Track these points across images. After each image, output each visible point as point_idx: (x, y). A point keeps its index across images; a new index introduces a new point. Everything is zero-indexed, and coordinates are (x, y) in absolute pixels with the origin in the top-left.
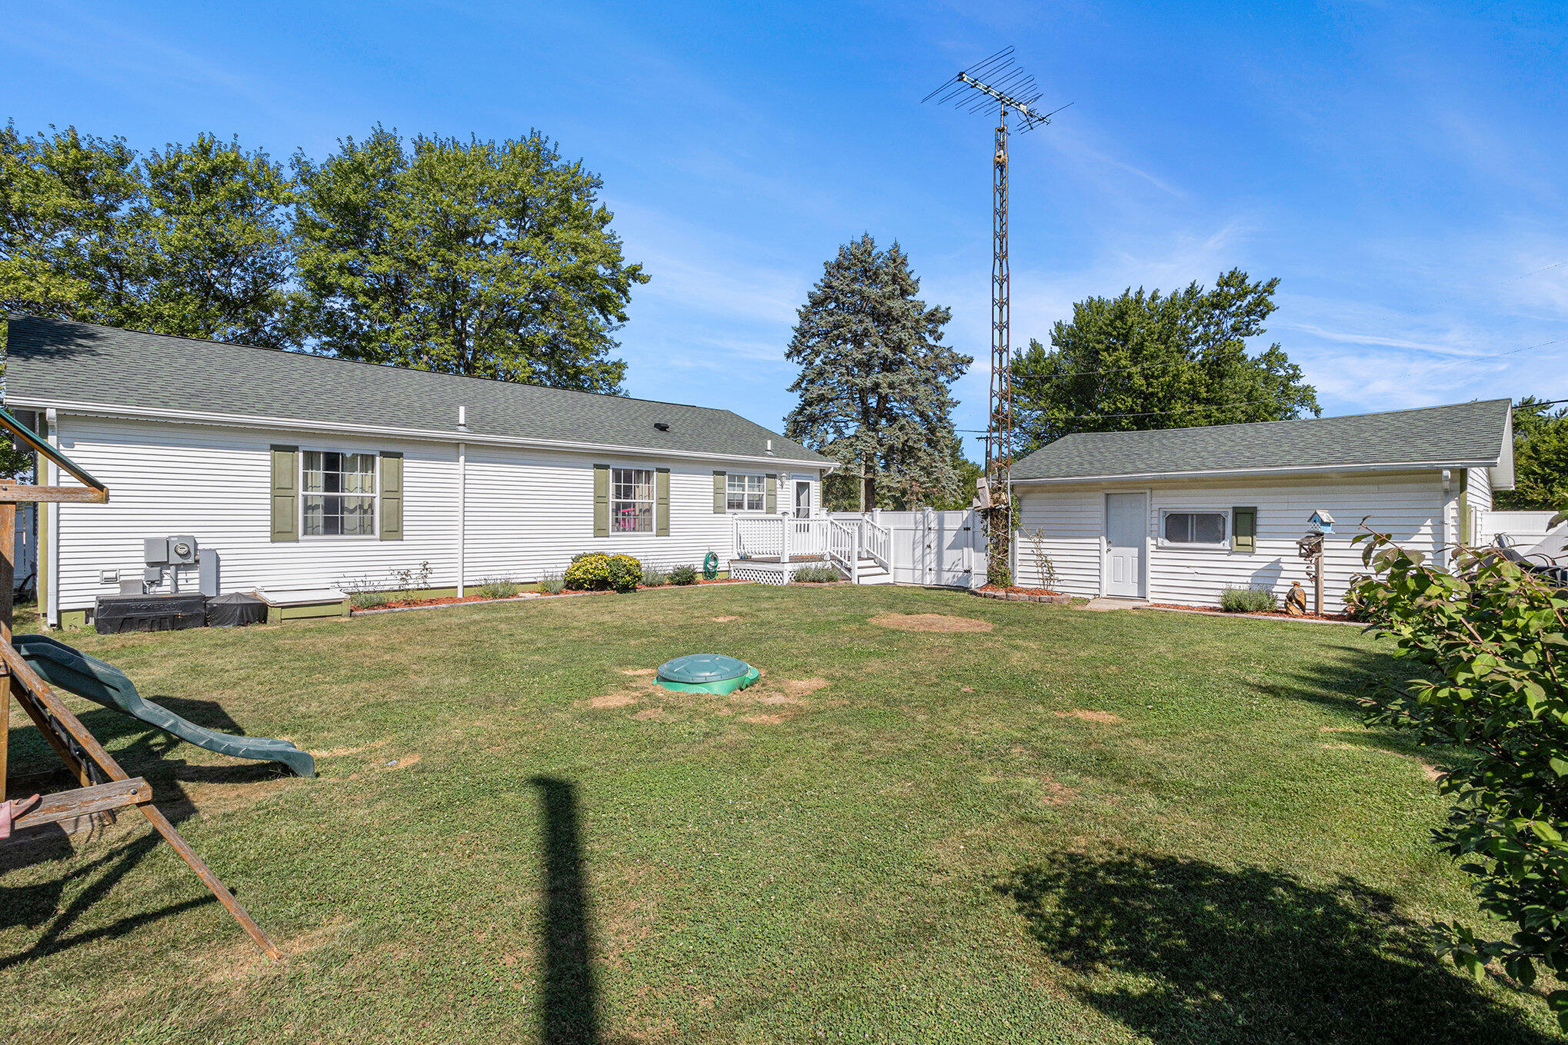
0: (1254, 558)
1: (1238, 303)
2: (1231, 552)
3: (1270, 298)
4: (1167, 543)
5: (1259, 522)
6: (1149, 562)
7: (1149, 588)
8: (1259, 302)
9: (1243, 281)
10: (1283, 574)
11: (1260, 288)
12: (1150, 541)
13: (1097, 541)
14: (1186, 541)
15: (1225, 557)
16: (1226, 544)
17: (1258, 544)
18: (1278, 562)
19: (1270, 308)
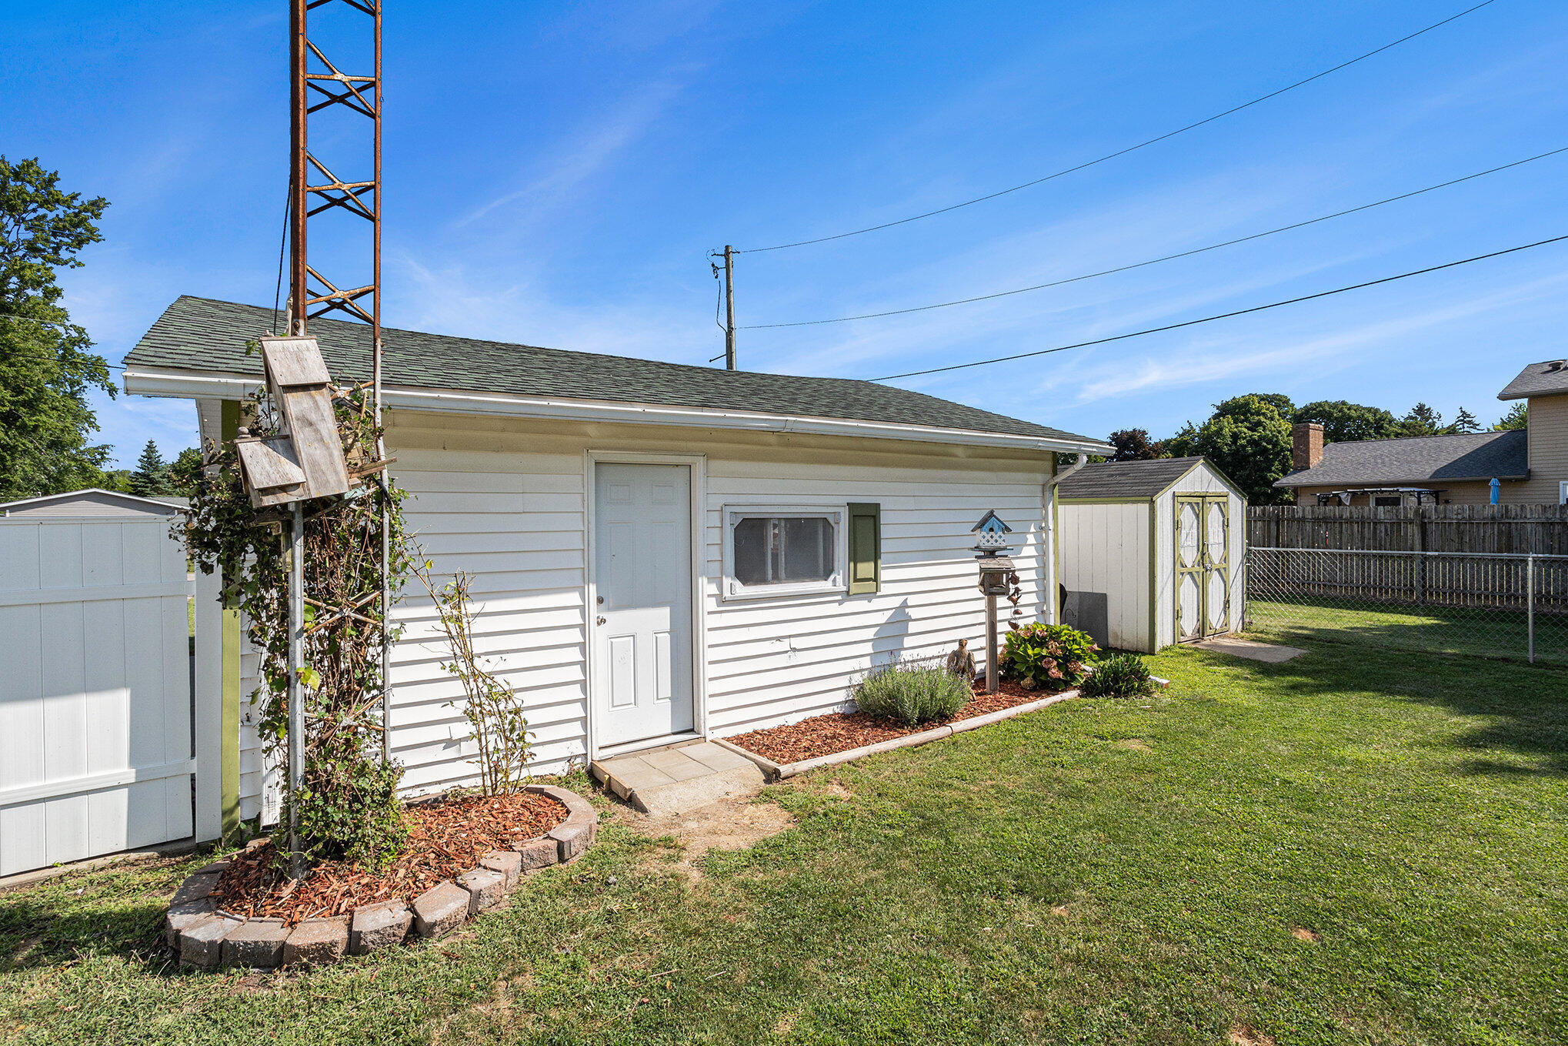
0: (877, 603)
1: (41, 212)
2: (848, 595)
3: (93, 222)
4: (742, 590)
5: (885, 532)
6: (706, 638)
7: (707, 705)
8: (78, 221)
9: (50, 182)
10: (913, 627)
11: (76, 203)
12: (706, 588)
13: (574, 598)
14: (763, 581)
15: (834, 609)
16: (837, 581)
17: (884, 575)
18: (904, 605)
19: (93, 236)
